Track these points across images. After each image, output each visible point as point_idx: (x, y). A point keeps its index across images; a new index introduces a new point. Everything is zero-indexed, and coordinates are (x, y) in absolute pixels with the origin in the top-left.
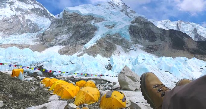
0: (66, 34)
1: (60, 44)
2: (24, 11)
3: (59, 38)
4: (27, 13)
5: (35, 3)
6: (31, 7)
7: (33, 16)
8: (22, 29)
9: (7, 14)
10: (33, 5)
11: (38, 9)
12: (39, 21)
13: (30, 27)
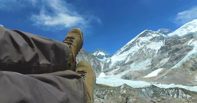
0: (167, 58)
1: (161, 67)
2: (146, 43)
3: (161, 62)
4: (148, 43)
5: (152, 34)
6: (150, 37)
7: (152, 44)
8: (145, 57)
9: (136, 50)
10: (152, 36)
11: (155, 37)
12: (157, 47)
13: (151, 54)
